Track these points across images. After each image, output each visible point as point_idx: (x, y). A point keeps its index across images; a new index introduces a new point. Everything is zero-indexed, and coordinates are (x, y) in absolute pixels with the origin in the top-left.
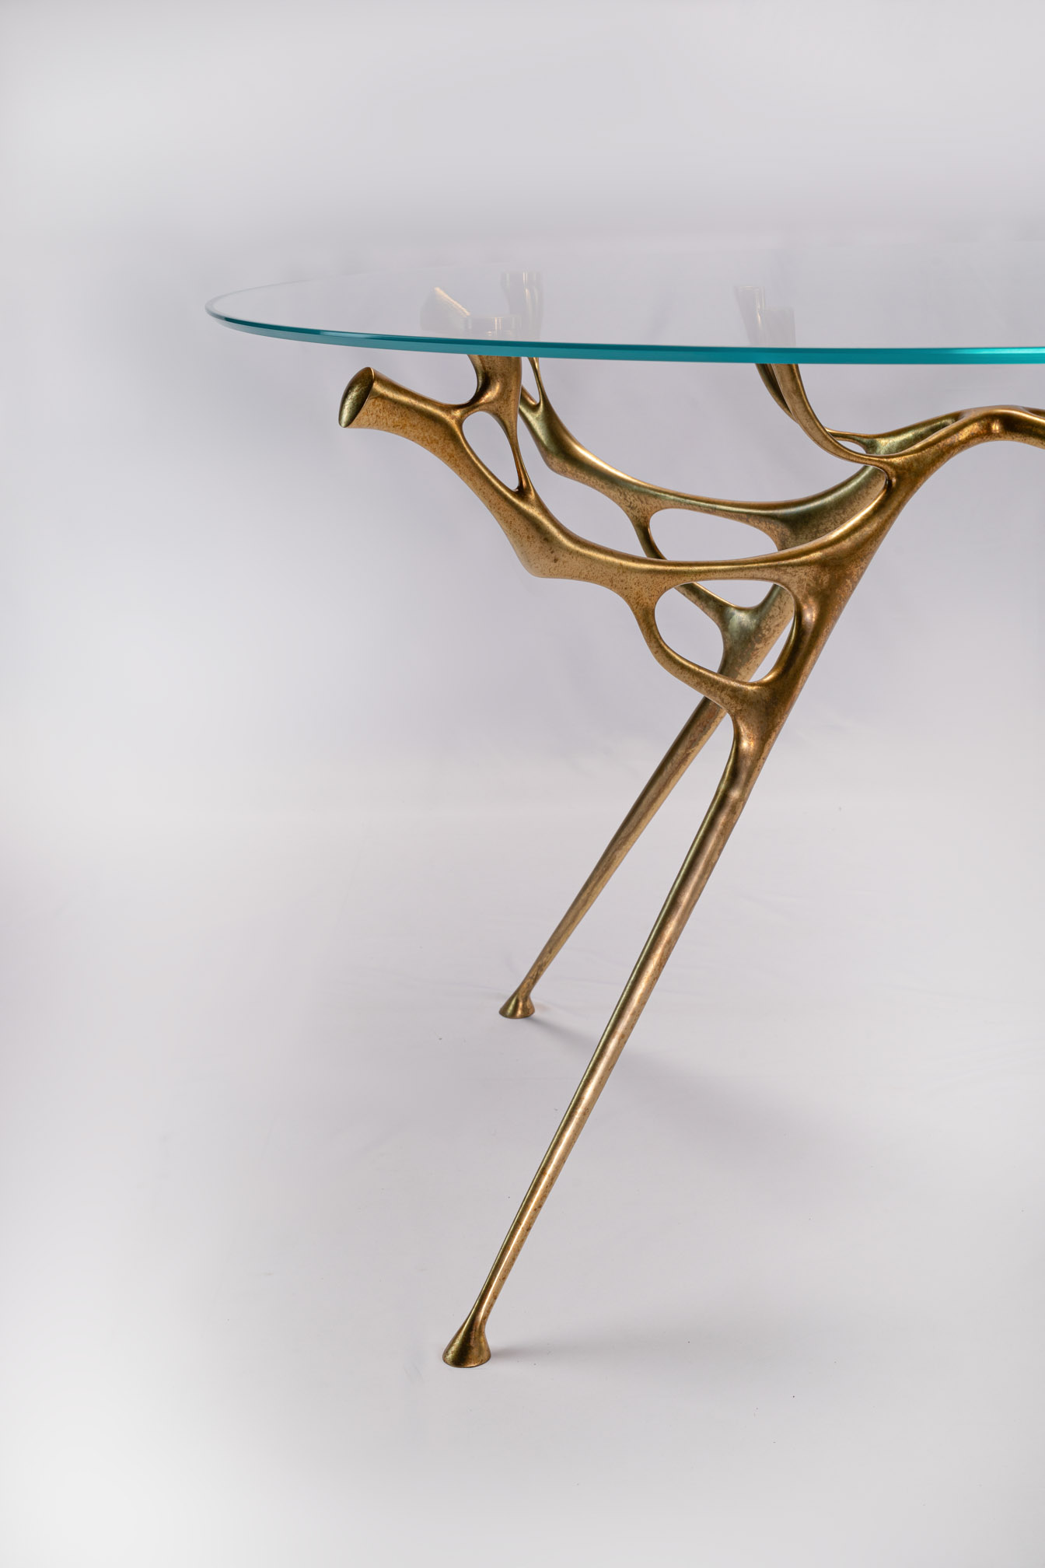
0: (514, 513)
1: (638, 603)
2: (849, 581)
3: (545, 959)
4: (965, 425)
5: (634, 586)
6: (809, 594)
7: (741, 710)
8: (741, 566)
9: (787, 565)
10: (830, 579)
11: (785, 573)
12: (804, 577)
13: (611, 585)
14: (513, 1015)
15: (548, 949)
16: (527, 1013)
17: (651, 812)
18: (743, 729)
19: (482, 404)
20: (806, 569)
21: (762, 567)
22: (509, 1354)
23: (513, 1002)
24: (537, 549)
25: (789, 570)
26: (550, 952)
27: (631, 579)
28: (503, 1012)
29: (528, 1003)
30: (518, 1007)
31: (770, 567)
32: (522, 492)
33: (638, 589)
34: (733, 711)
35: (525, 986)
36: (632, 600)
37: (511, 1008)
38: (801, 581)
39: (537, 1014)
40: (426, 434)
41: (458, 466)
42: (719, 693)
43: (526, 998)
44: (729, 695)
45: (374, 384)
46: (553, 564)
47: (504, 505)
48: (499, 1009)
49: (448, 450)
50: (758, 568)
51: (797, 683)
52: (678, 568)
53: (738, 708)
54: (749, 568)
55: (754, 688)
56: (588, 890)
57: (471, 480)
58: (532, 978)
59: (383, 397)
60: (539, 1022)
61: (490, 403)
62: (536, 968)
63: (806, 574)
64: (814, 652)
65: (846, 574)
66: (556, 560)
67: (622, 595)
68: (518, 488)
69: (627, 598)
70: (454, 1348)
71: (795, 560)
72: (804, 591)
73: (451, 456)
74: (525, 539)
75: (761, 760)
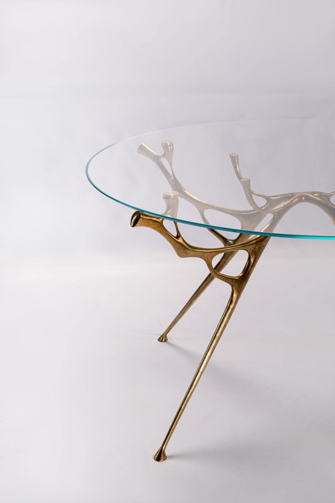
0: (176, 243)
1: (207, 261)
2: (263, 247)
3: (171, 327)
4: (295, 199)
5: (206, 257)
6: (253, 252)
7: (234, 285)
8: (235, 247)
9: (247, 245)
10: (258, 248)
11: (246, 247)
12: (251, 248)
13: (201, 257)
14: (162, 341)
15: (172, 324)
16: (166, 341)
17: (203, 291)
18: (234, 289)
19: (168, 213)
20: (252, 246)
21: (240, 247)
22: (172, 457)
23: (162, 338)
24: (182, 252)
25: (248, 247)
26: (173, 325)
27: (206, 255)
28: (159, 340)
29: (166, 338)
30: (163, 339)
31: (242, 246)
32: (178, 236)
33: (207, 257)
34: (232, 285)
35: (165, 333)
36: (206, 260)
37: (161, 339)
38: (250, 249)
39: (168, 341)
40: (154, 226)
41: (162, 233)
42: (228, 281)
43: (166, 336)
44: (231, 281)
45: (141, 216)
46: (186, 255)
47: (173, 241)
48: (158, 339)
49: (159, 229)
50: (239, 247)
51: (249, 276)
52: (218, 250)
53: (233, 284)
54: (237, 248)
55: (238, 278)
56: (184, 310)
57: (165, 236)
58: (167, 331)
59: (143, 219)
60: (169, 343)
61: (169, 212)
62: (169, 329)
63: (252, 247)
64: (253, 267)
65: (262, 246)
66: (187, 254)
67: (203, 259)
68: (177, 236)
69: (205, 260)
70: (156, 456)
71: (249, 244)
72: (251, 251)
73: (160, 231)
74: (179, 249)
75: (239, 297)
